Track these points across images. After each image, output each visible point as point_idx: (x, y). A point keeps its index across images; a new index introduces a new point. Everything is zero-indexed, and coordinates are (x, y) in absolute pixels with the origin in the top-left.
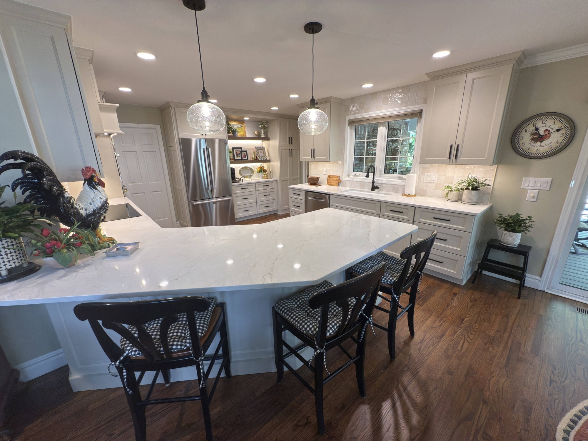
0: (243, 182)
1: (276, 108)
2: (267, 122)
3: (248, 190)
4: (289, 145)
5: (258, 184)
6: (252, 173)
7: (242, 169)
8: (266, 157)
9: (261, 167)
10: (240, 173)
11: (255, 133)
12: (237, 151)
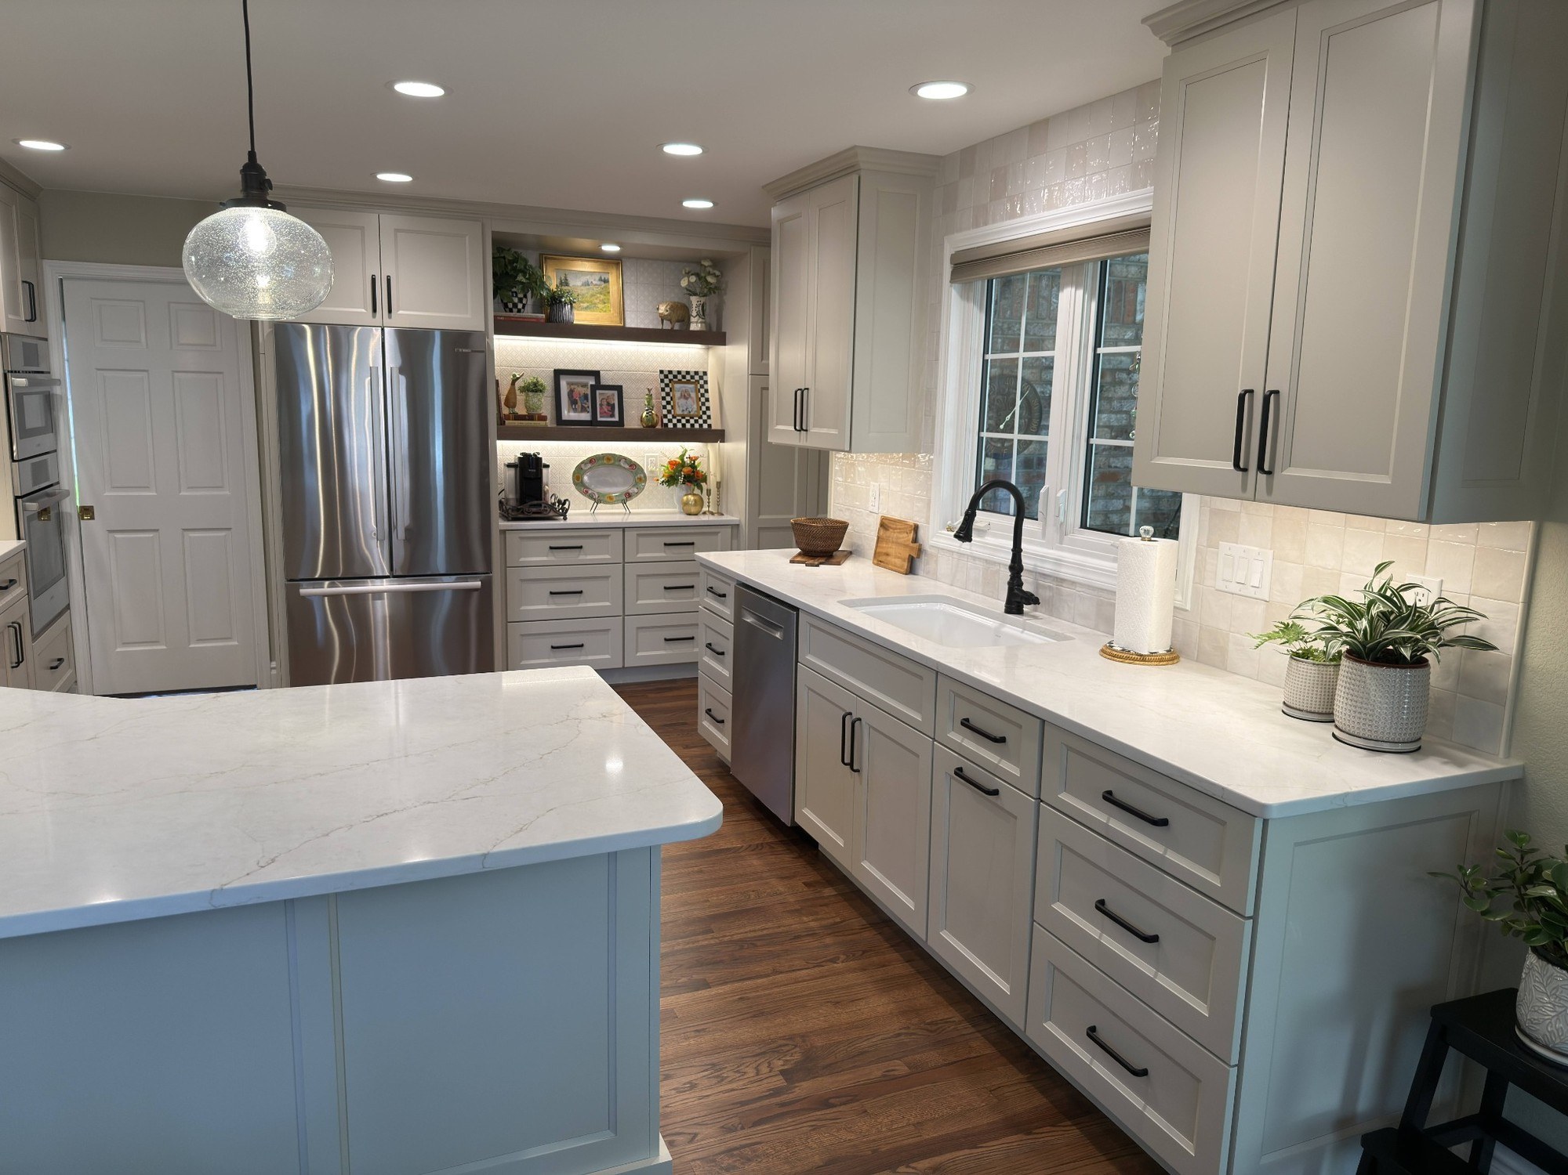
0: (565, 519)
1: (705, 205)
2: (719, 263)
3: (583, 557)
5: (637, 535)
6: (635, 485)
7: (589, 465)
8: (705, 417)
9: (682, 460)
10: (578, 478)
11: (662, 309)
12: (576, 387)
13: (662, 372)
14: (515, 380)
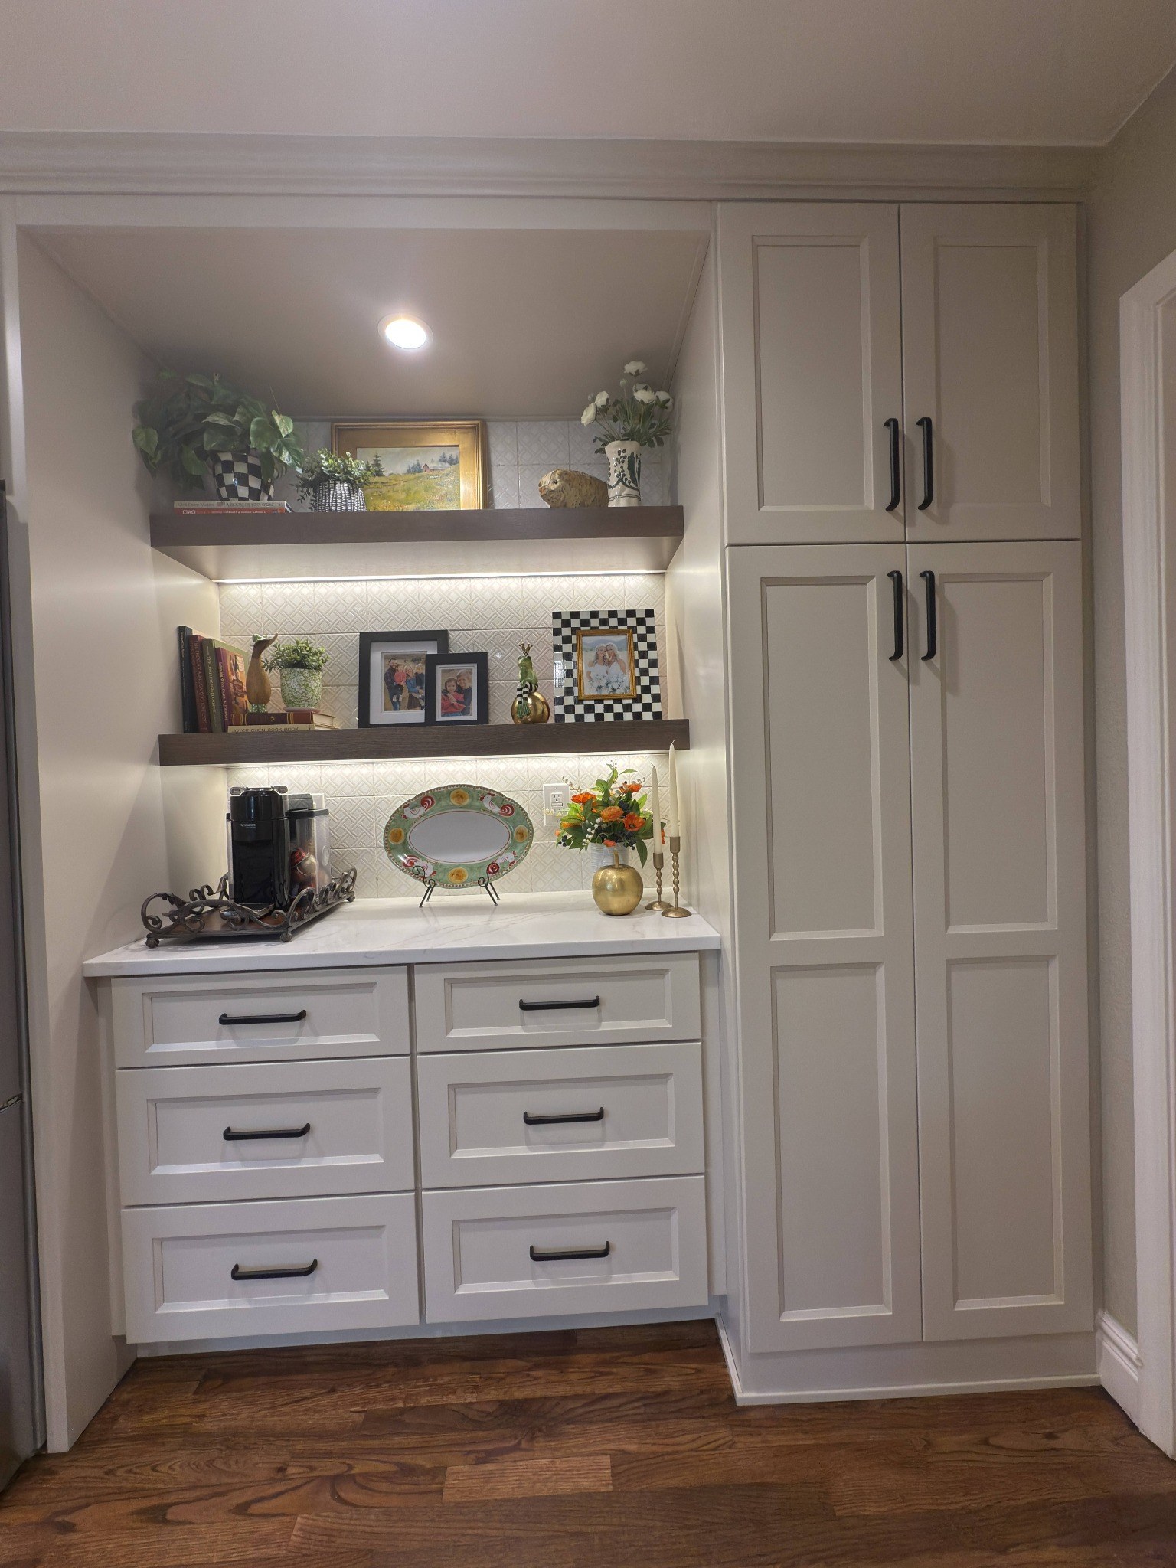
3: (306, 1040)
4: (891, 526)
5: (452, 983)
6: (512, 846)
7: (422, 810)
8: (647, 698)
9: (607, 794)
10: (397, 836)
11: (546, 480)
12: (399, 662)
13: (557, 615)
14: (260, 646)
